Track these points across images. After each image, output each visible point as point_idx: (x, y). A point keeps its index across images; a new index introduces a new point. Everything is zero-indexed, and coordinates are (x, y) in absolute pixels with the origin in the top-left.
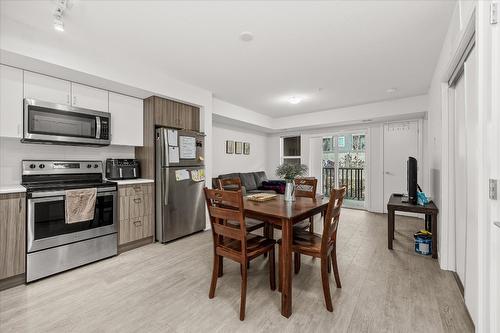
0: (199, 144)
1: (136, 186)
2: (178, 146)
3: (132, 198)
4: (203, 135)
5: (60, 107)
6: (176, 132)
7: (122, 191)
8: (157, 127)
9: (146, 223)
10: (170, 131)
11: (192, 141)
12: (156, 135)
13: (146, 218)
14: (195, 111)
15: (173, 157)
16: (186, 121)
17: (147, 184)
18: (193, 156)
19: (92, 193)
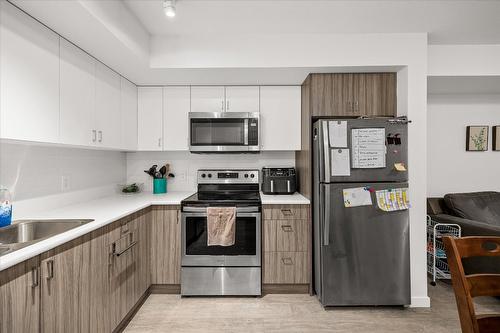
0: (394, 141)
1: (285, 208)
2: (349, 146)
3: (280, 223)
4: (404, 121)
5: (216, 116)
6: (344, 123)
7: (267, 212)
8: (314, 120)
9: (298, 262)
10: (333, 124)
11: (380, 134)
12: (314, 132)
13: (298, 254)
14: (386, 80)
15: (340, 167)
16: (368, 101)
17: (300, 206)
18: (380, 163)
19: (231, 213)
